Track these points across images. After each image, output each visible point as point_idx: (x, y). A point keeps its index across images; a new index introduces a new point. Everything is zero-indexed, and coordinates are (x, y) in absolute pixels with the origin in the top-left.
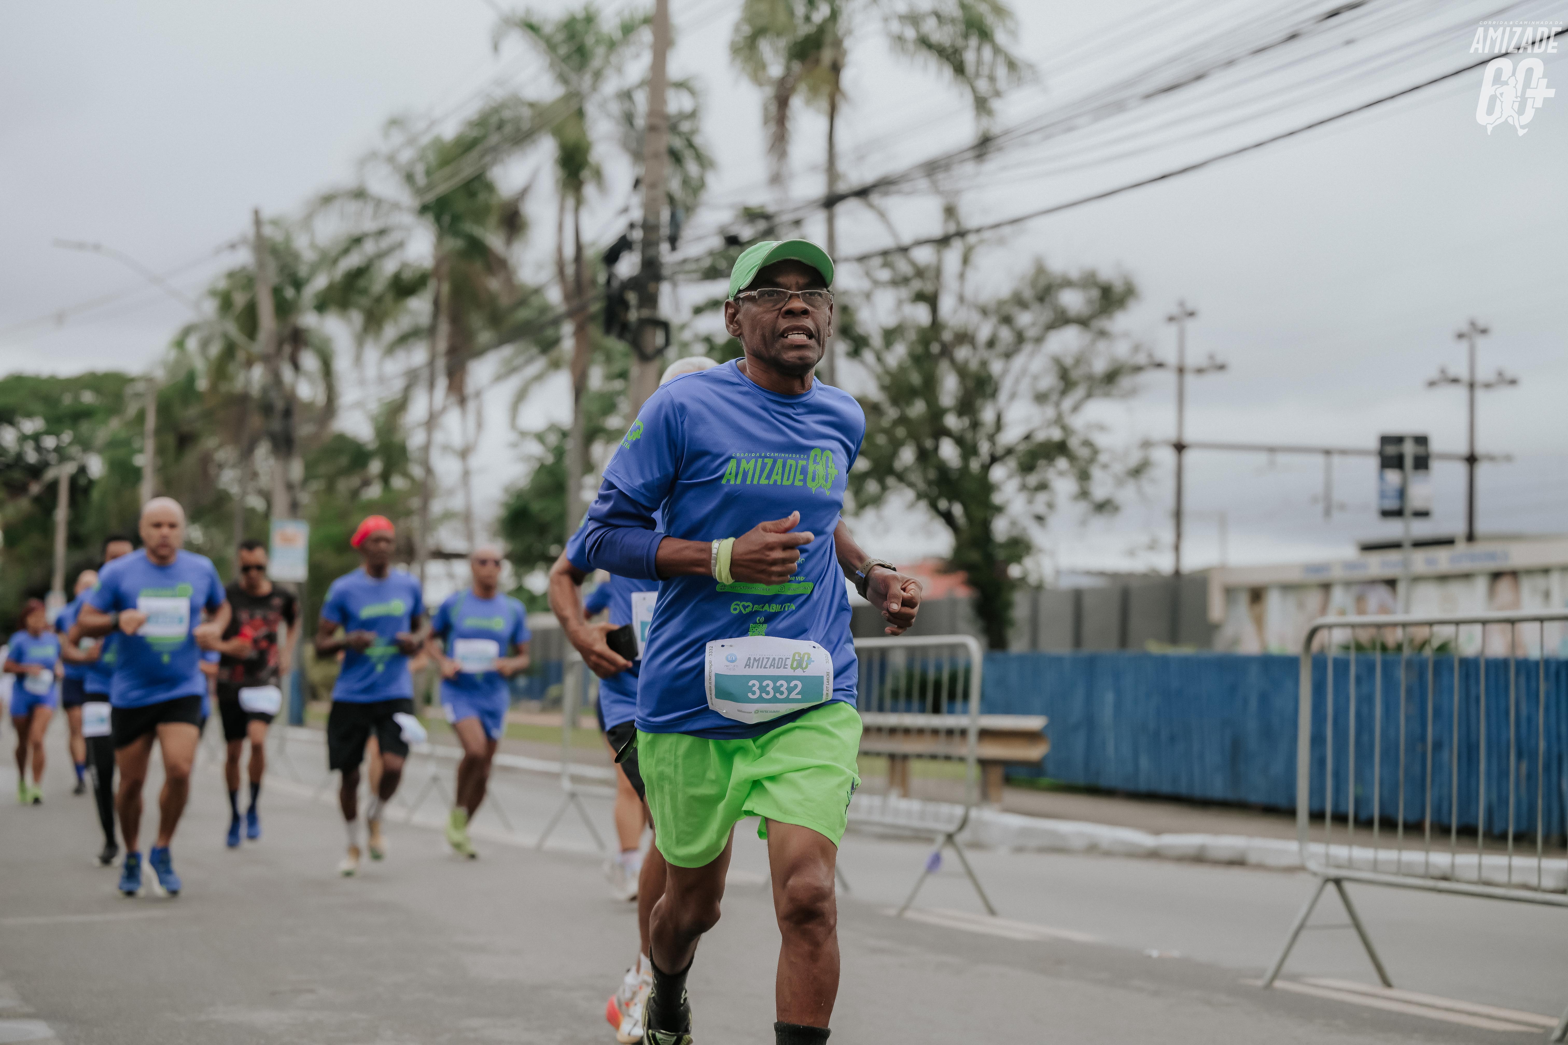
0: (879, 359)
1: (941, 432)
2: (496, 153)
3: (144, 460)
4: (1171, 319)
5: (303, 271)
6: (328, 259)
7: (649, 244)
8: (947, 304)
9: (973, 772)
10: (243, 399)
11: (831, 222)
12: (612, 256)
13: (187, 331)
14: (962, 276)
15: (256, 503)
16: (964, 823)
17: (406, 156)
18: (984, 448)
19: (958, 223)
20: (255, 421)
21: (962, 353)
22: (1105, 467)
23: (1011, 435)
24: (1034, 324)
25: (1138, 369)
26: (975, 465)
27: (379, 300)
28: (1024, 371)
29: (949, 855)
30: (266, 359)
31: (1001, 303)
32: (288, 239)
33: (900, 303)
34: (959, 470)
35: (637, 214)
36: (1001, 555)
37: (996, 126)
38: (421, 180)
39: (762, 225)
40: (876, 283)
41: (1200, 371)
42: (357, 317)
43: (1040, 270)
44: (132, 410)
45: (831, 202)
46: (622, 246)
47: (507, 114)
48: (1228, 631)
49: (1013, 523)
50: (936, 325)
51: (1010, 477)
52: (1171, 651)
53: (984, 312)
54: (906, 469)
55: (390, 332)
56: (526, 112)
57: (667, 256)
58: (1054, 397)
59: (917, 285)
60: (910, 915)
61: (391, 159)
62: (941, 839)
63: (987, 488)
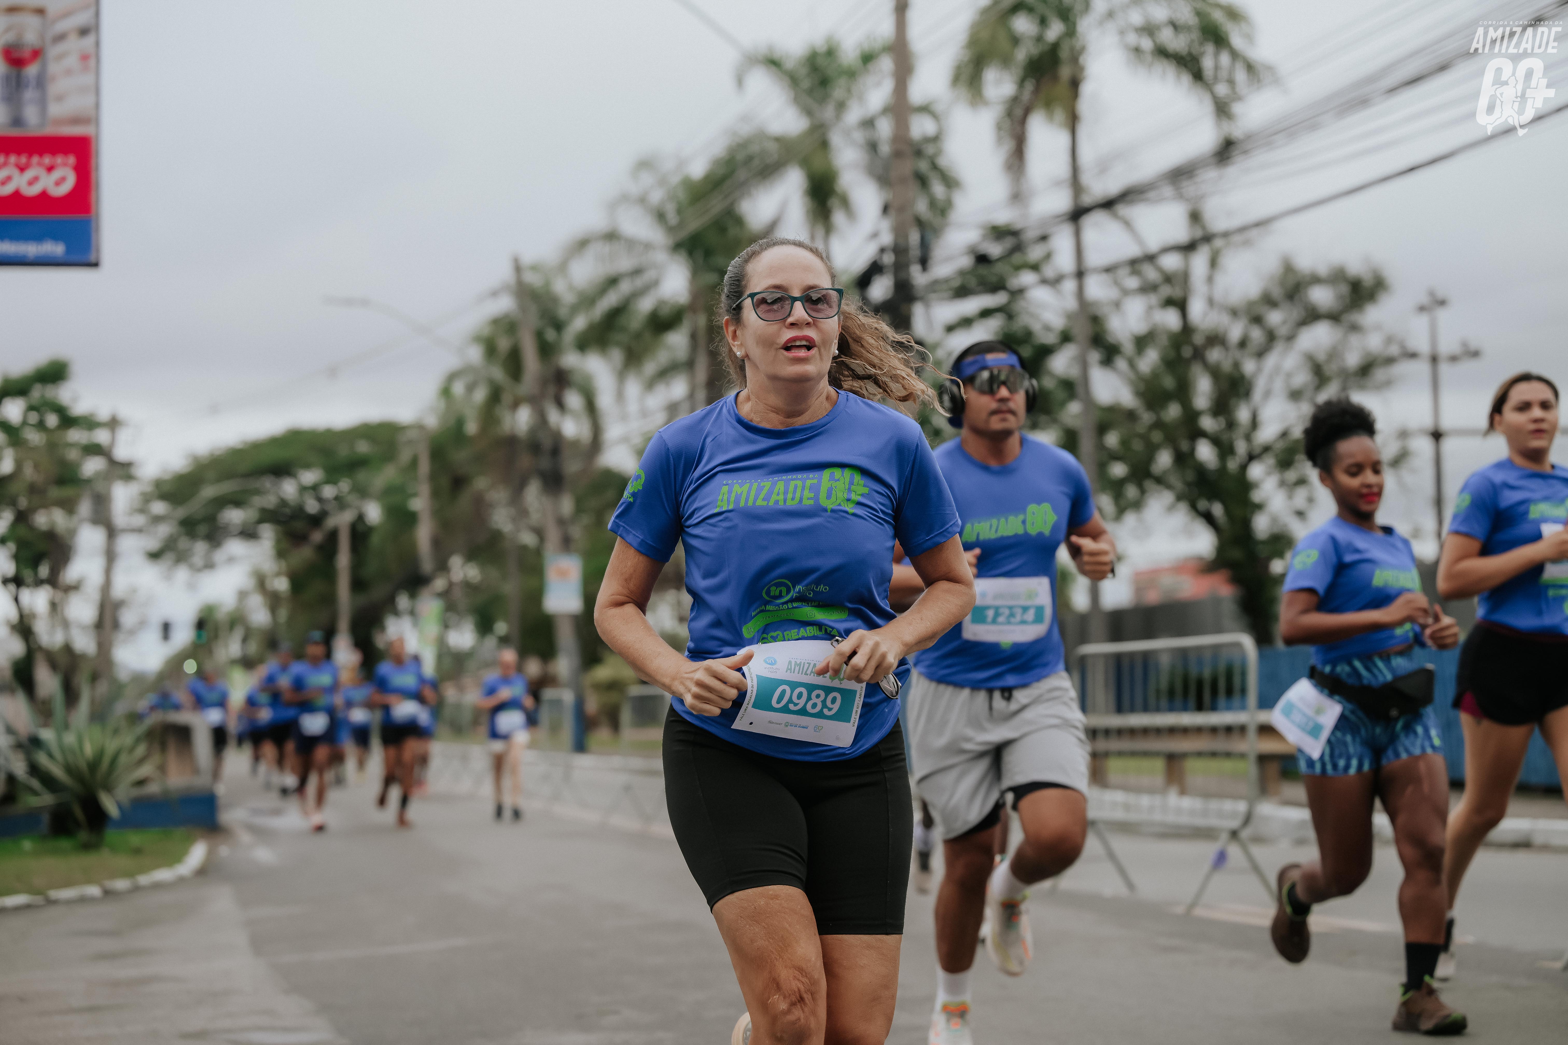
0: (1131, 365)
1: (1197, 433)
2: (744, 188)
3: (420, 504)
4: (1422, 309)
5: (562, 312)
6: (587, 300)
7: (900, 268)
8: (1197, 309)
9: (1250, 768)
10: (511, 441)
11: (1078, 234)
12: (864, 281)
13: (452, 377)
14: (1210, 280)
15: (528, 539)
16: (1248, 819)
17: (657, 196)
18: (1241, 447)
19: (1204, 228)
20: (525, 461)
21: (1214, 355)
23: (1267, 434)
24: (1284, 322)
25: (1390, 361)
26: (1232, 465)
27: (638, 336)
28: (1277, 370)
29: (1234, 851)
30: (535, 401)
31: (1251, 304)
32: (547, 284)
33: (1150, 308)
34: (1217, 471)
35: (887, 239)
36: (1262, 551)
37: (1237, 131)
38: (672, 218)
39: (1009, 242)
40: (1126, 292)
41: (1454, 359)
42: (617, 355)
43: (1288, 268)
44: (405, 456)
45: (1077, 215)
46: (874, 270)
47: (755, 148)
49: (1274, 520)
50: (1187, 329)
51: (1269, 474)
53: (1234, 313)
54: (1163, 472)
55: (650, 367)
56: (772, 147)
57: (919, 278)
58: (1309, 393)
59: (1166, 291)
60: (1199, 912)
61: (642, 200)
62: (1224, 836)
63: (1244, 486)
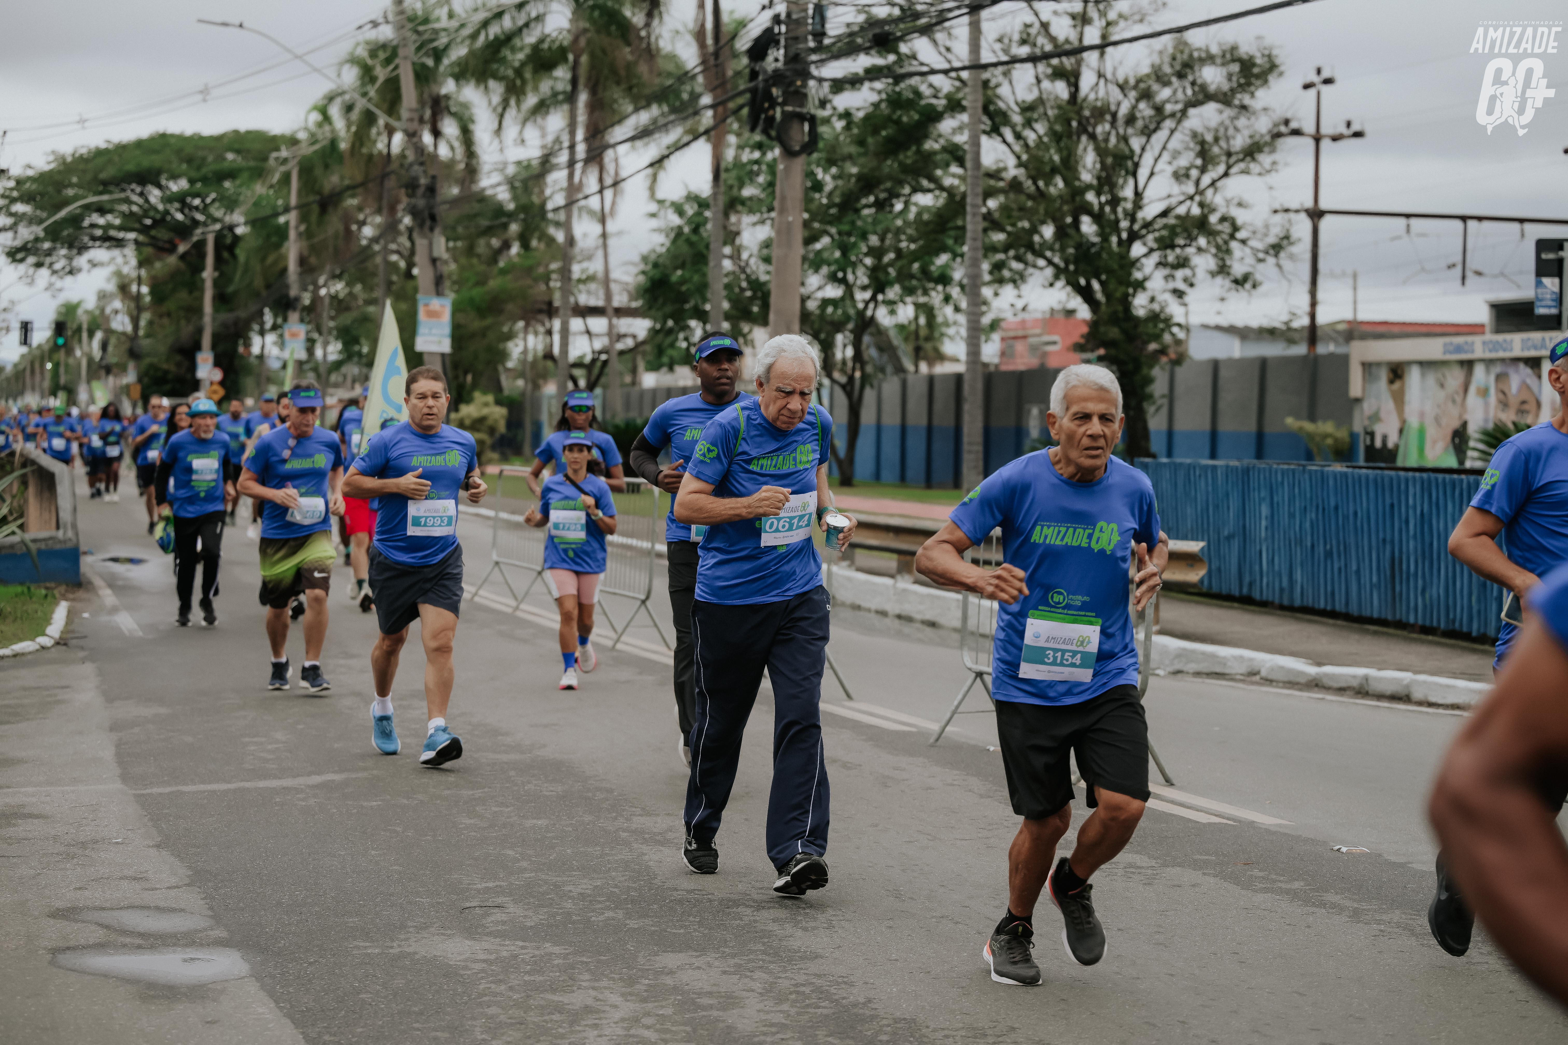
0: (1018, 136)
1: (1081, 209)
4: (1308, 86)
5: (442, 40)
10: (384, 159)
12: (759, 50)
13: (330, 97)
18: (1124, 224)
21: (1103, 129)
22: (1244, 242)
23: (1150, 211)
24: (1174, 100)
26: (1115, 243)
27: (519, 70)
28: (1164, 148)
31: (1141, 79)
33: (1040, 78)
34: (1098, 245)
41: (1336, 138)
42: (497, 88)
44: (276, 174)
48: (1368, 407)
49: (1152, 300)
50: (1076, 101)
51: (1149, 253)
52: (1309, 426)
53: (1124, 87)
54: (1044, 244)
55: (530, 100)
58: (1194, 173)
59: (1056, 62)
63: (1126, 263)
